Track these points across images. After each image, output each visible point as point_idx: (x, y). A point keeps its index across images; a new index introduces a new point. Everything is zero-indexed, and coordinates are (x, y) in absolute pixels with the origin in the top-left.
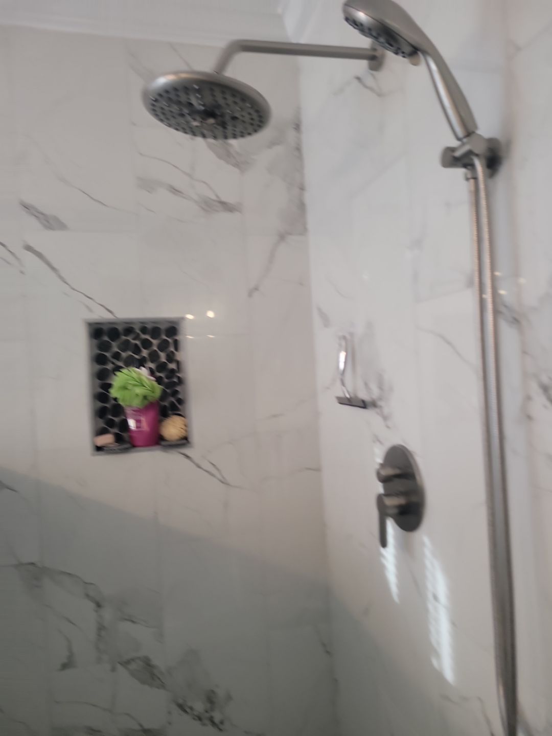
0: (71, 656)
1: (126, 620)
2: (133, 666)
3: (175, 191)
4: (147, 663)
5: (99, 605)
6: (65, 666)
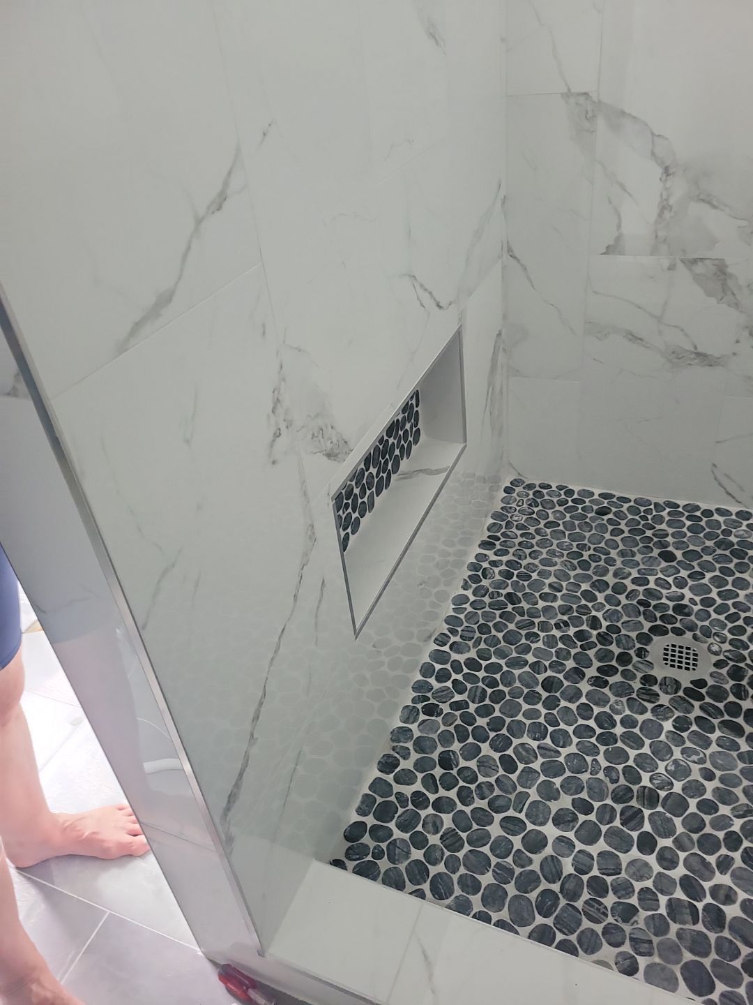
0: (618, 239)
1: (703, 200)
2: (699, 269)
4: (721, 270)
5: (667, 171)
6: (609, 250)
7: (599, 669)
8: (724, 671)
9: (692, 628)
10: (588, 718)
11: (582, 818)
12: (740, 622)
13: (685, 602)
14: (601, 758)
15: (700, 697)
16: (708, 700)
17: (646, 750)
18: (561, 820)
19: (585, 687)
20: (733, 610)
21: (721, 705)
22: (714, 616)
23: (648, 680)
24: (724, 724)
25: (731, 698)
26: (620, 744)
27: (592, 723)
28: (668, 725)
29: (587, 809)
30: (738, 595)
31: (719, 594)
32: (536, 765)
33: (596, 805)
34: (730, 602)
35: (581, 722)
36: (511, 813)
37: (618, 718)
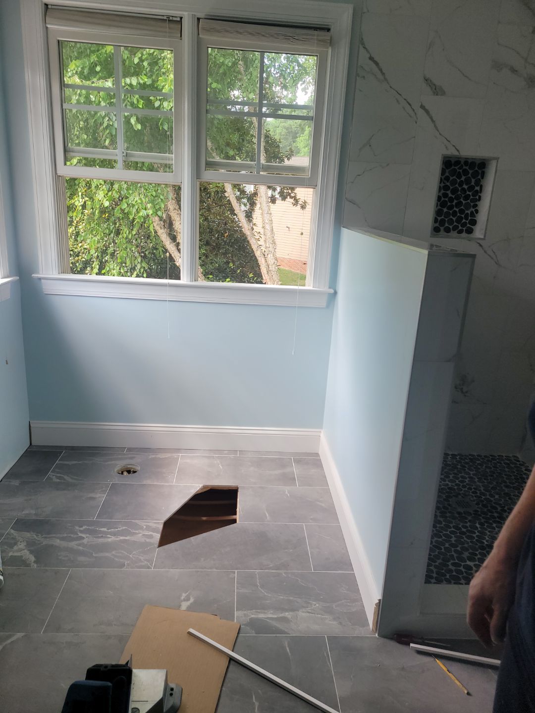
3: (514, 70)
7: (440, 512)
8: (480, 506)
9: (460, 494)
10: (451, 528)
11: (476, 558)
12: (473, 490)
13: (450, 486)
14: (465, 539)
15: (480, 515)
16: (483, 515)
17: (477, 534)
18: (470, 559)
19: (442, 519)
20: (468, 487)
21: (489, 516)
22: (463, 489)
23: (459, 513)
24: (495, 522)
25: (490, 514)
26: (468, 534)
27: (453, 529)
28: (478, 525)
29: (476, 555)
30: (466, 482)
31: (459, 481)
32: (447, 545)
33: (477, 553)
34: (465, 484)
35: (449, 530)
36: (452, 561)
37: (460, 526)
